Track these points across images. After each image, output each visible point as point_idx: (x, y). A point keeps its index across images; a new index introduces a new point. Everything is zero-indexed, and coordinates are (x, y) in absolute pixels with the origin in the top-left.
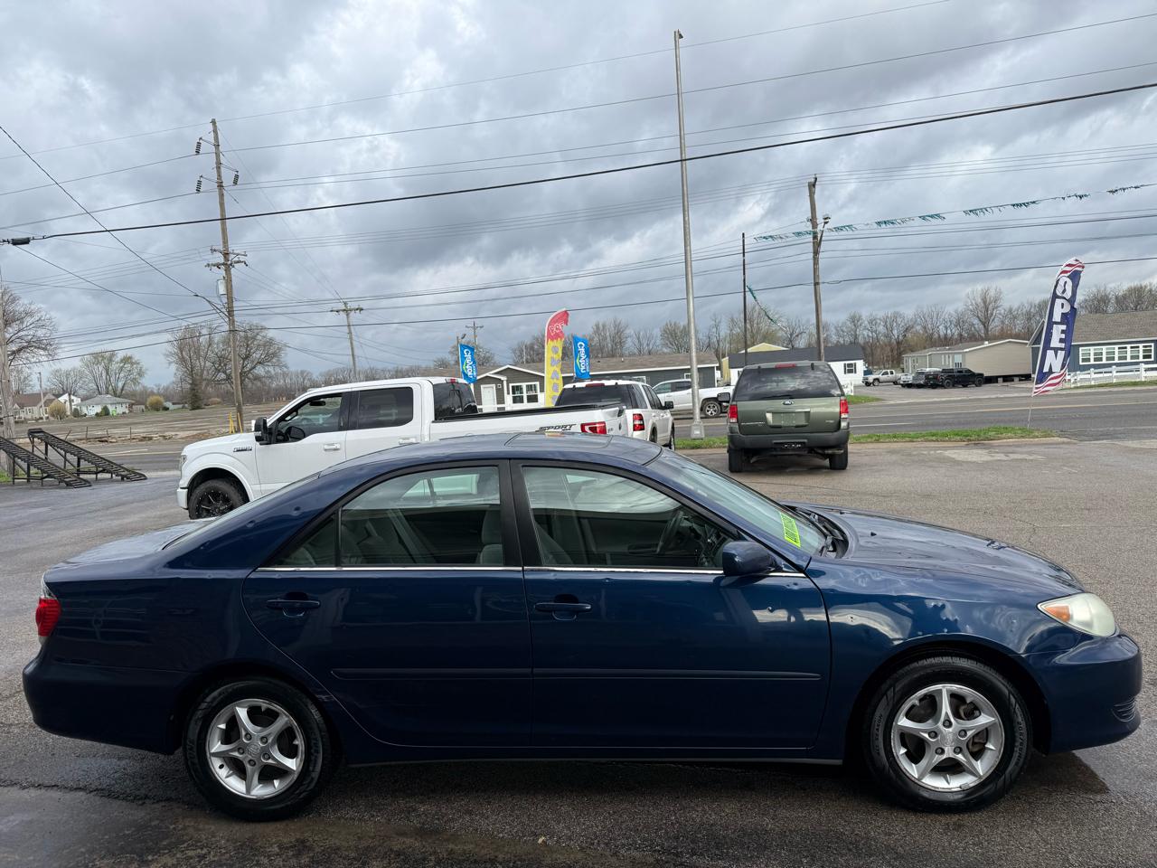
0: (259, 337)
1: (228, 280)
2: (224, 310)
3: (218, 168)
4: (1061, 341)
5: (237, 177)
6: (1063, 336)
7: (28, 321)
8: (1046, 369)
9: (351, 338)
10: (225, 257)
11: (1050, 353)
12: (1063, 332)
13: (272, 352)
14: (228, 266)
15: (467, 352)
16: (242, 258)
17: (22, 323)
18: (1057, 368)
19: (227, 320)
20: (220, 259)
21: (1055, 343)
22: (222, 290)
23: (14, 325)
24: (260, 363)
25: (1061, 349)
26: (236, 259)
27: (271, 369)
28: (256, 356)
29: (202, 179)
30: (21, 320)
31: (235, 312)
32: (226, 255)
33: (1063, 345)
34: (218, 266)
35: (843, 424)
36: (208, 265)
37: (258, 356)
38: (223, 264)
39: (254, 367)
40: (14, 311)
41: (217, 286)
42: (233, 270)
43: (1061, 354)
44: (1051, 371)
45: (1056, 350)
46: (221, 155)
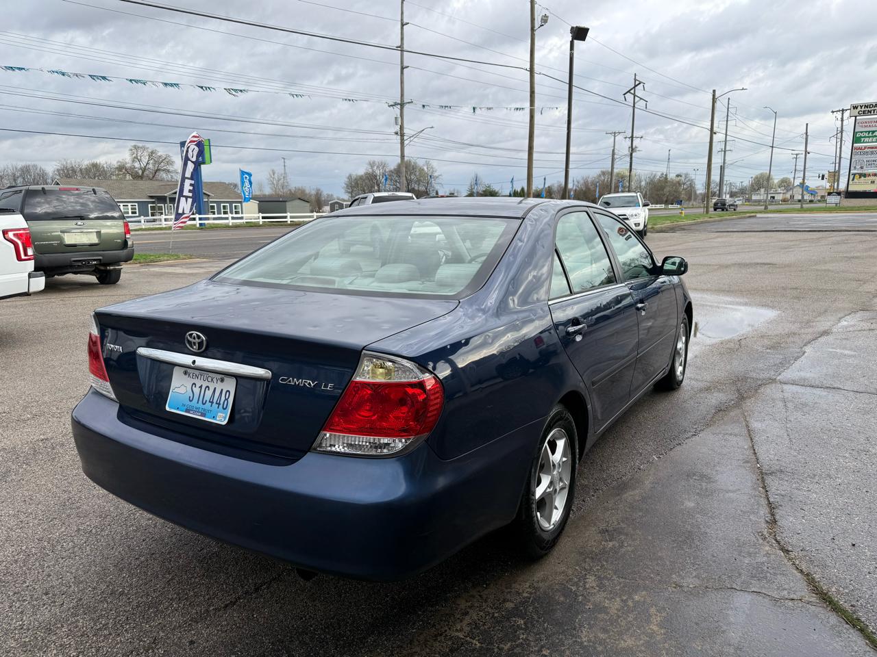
4: (190, 191)
6: (191, 188)
8: (180, 211)
11: (183, 199)
12: (191, 185)
18: (187, 211)
21: (186, 193)
25: (190, 197)
33: (190, 195)
35: (130, 243)
43: (190, 200)
44: (183, 213)
45: (187, 197)
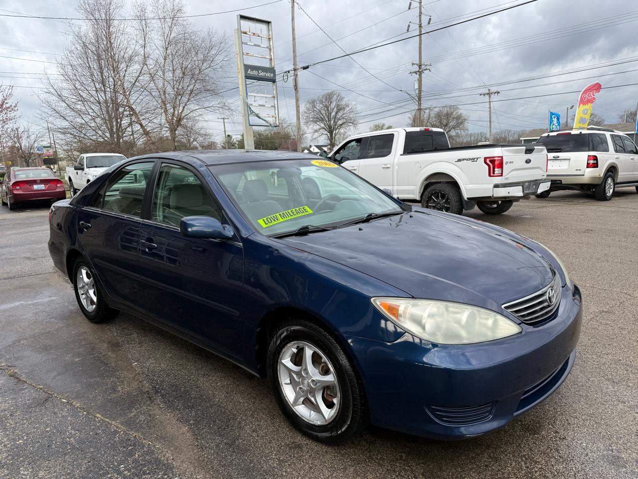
0: (454, 113)
1: (420, 81)
2: (416, 98)
3: (420, 16)
5: (430, 19)
7: (347, 109)
9: (490, 111)
10: (419, 67)
13: (460, 121)
14: (420, 73)
15: (555, 117)
16: (428, 67)
17: (344, 110)
19: (417, 103)
20: (416, 68)
22: (417, 86)
23: (341, 112)
24: (453, 128)
26: (425, 68)
27: (459, 131)
28: (452, 124)
29: (410, 24)
30: (344, 109)
31: (422, 99)
32: (420, 66)
34: (416, 73)
36: (411, 73)
37: (453, 124)
38: (418, 71)
39: (450, 131)
40: (342, 105)
41: (414, 84)
42: (423, 75)
46: (422, 8)
